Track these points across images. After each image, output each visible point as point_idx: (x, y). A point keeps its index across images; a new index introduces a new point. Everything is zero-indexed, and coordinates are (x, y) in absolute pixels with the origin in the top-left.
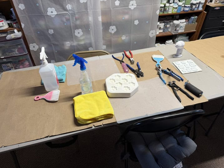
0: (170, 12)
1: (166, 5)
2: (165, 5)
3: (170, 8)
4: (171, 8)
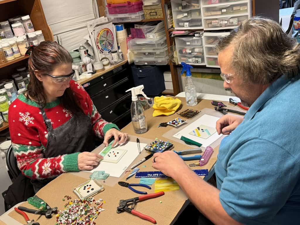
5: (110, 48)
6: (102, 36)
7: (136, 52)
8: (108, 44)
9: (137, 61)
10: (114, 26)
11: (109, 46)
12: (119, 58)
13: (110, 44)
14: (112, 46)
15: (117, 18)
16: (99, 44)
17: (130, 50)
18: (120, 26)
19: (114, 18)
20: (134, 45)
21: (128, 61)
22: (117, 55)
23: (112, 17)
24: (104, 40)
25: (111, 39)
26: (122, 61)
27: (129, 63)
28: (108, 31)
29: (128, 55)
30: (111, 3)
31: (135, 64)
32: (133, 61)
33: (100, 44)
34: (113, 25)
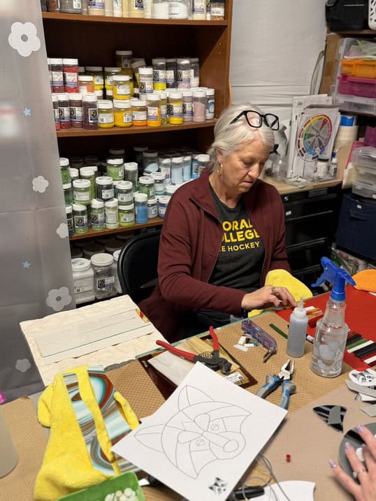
0: (112, 225)
1: (93, 206)
2: (89, 206)
3: (108, 212)
4: (111, 212)
5: (318, 150)
6: (313, 128)
7: (362, 171)
8: (318, 143)
9: (359, 187)
10: (339, 116)
11: (318, 148)
12: (328, 173)
13: (320, 143)
14: (323, 149)
15: (350, 103)
16: (302, 140)
17: (353, 165)
18: (349, 117)
19: (345, 102)
20: (364, 159)
21: (342, 182)
22: (325, 167)
23: (342, 99)
24: (313, 135)
25: (326, 137)
26: (331, 180)
27: (343, 187)
28: (325, 122)
29: (346, 172)
30: (348, 74)
31: (354, 192)
32: (352, 185)
33: (305, 139)
34: (339, 113)
